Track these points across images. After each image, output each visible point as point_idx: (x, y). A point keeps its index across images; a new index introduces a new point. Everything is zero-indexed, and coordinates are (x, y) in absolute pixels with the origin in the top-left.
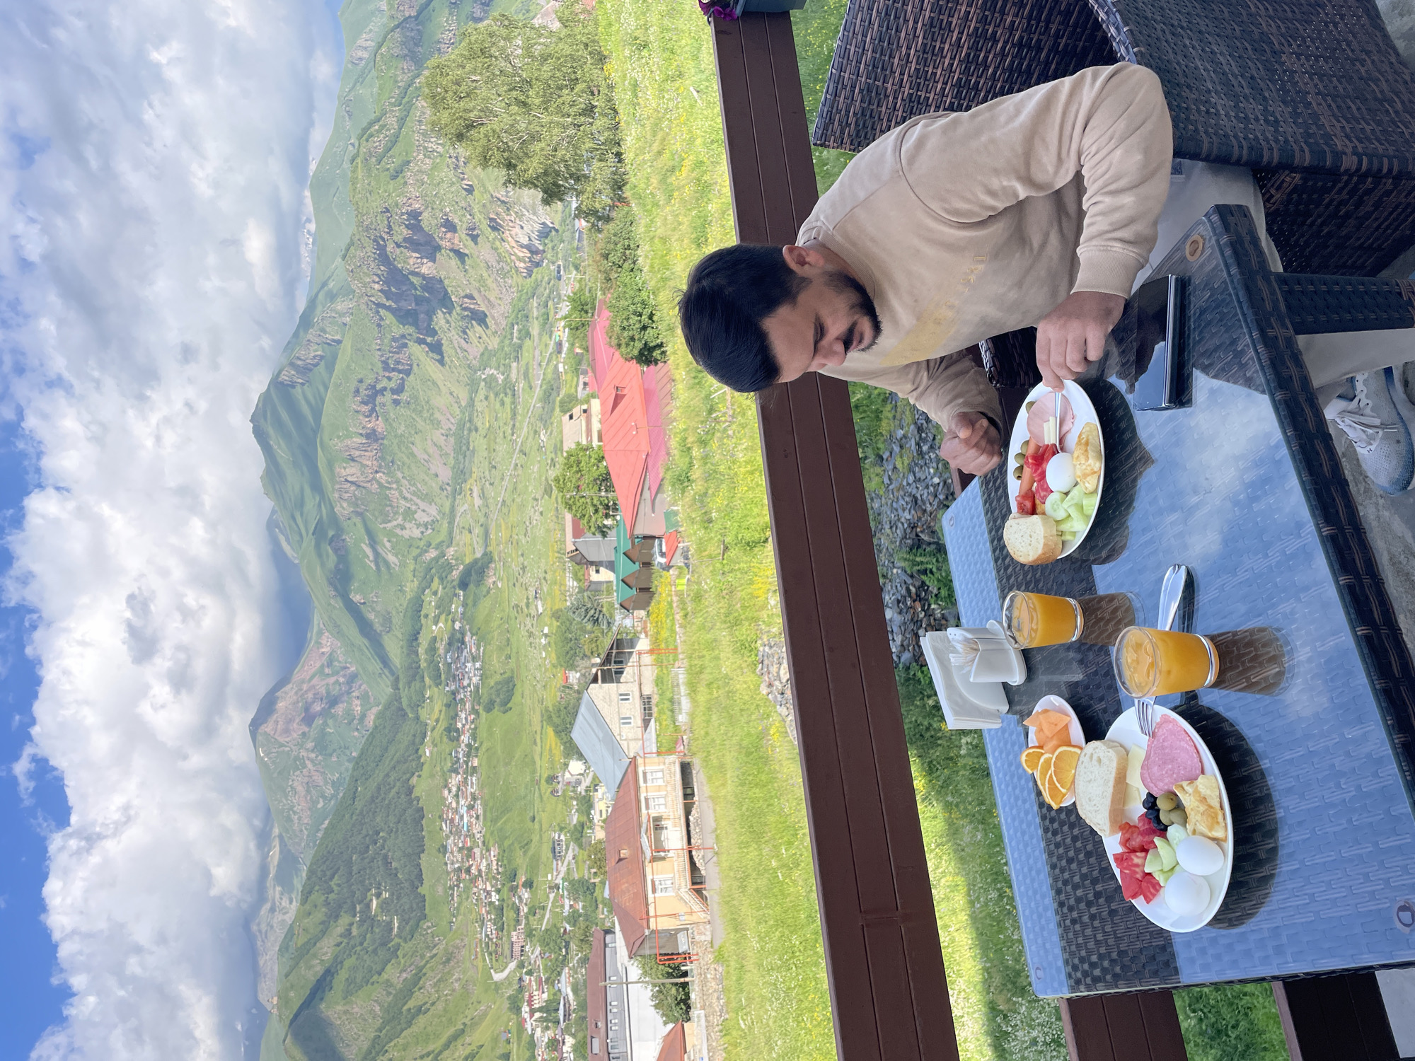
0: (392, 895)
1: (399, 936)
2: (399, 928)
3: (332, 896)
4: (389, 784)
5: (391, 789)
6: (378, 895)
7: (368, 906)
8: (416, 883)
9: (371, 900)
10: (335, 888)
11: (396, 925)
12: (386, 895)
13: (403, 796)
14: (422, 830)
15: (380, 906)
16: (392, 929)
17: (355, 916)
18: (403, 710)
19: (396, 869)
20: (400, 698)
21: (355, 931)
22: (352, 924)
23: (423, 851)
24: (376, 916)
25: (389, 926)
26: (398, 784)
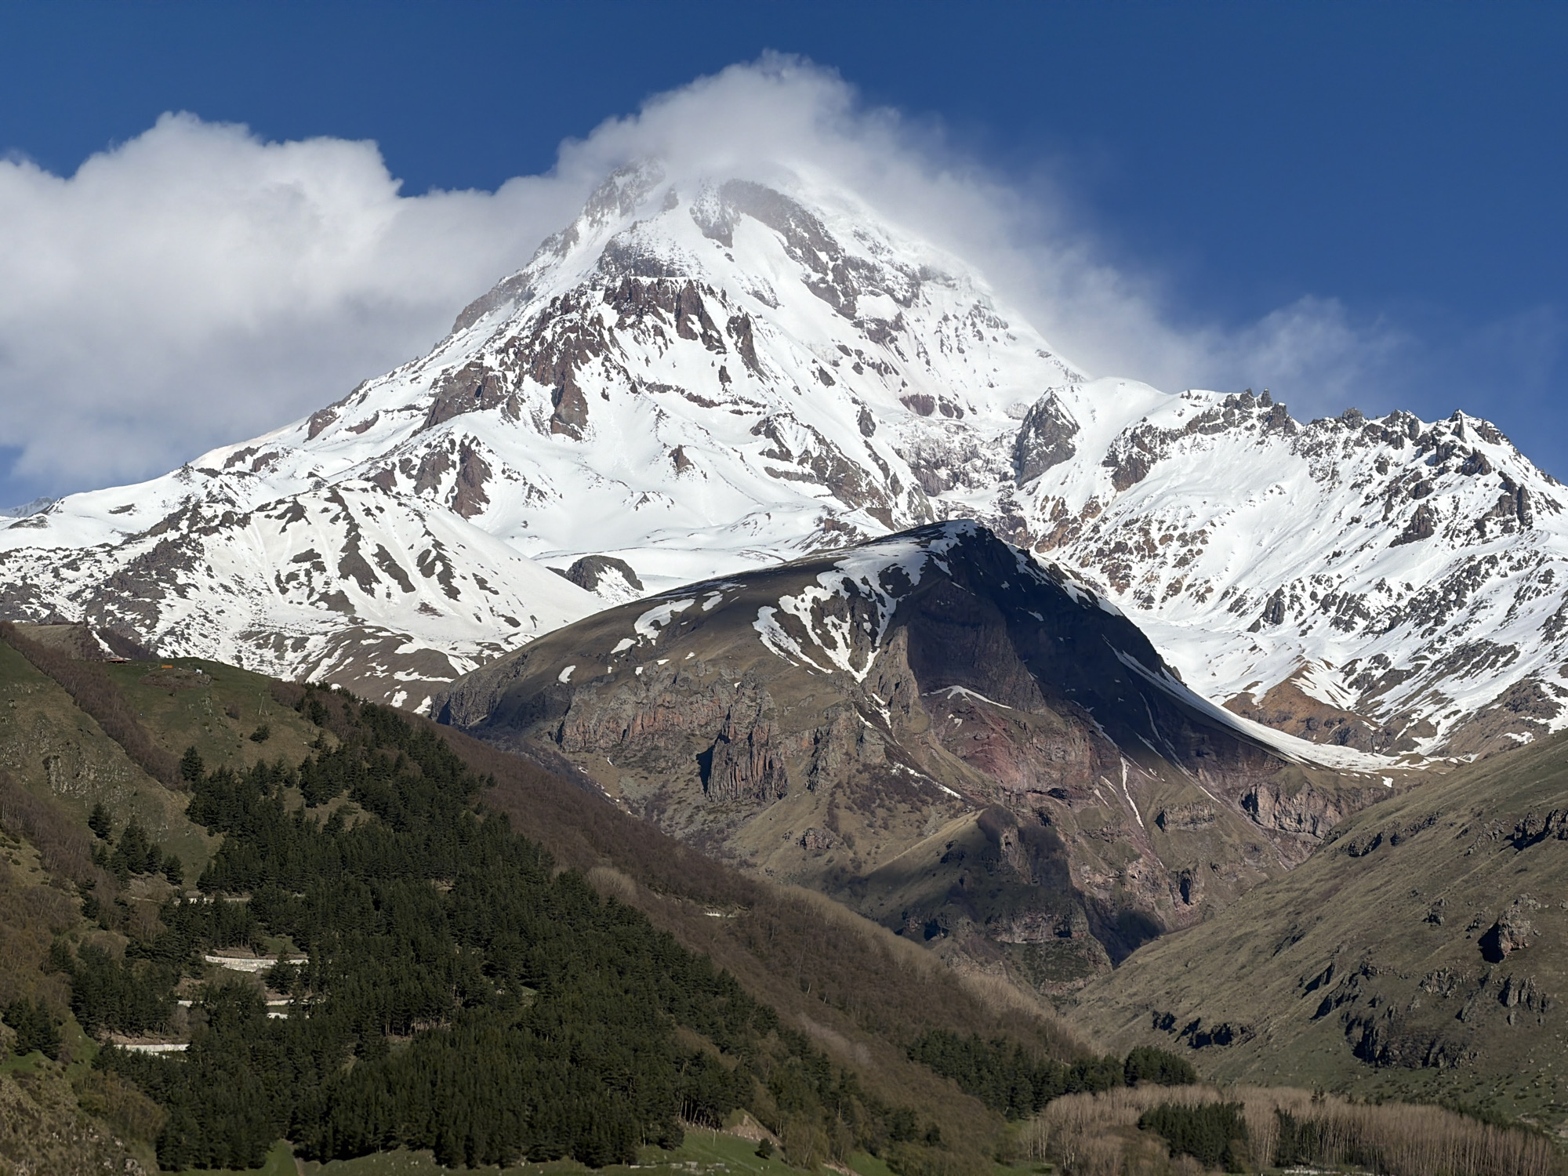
0: (278, 1031)
1: (106, 1059)
2: (138, 1057)
3: (293, 799)
4: (731, 1027)
5: (716, 1035)
6: (277, 979)
7: (237, 938)
8: (315, 1134)
9: (260, 951)
10: (322, 814)
11: (153, 1049)
12: (277, 1005)
13: (684, 1080)
14: (535, 1157)
15: (236, 989)
16: (133, 1028)
17: (204, 886)
18: (1039, 1102)
19: (384, 1049)
20: (1092, 1088)
21: (142, 889)
22: (173, 873)
23: (444, 1157)
24: (198, 969)
25: (156, 1022)
26: (730, 1063)
